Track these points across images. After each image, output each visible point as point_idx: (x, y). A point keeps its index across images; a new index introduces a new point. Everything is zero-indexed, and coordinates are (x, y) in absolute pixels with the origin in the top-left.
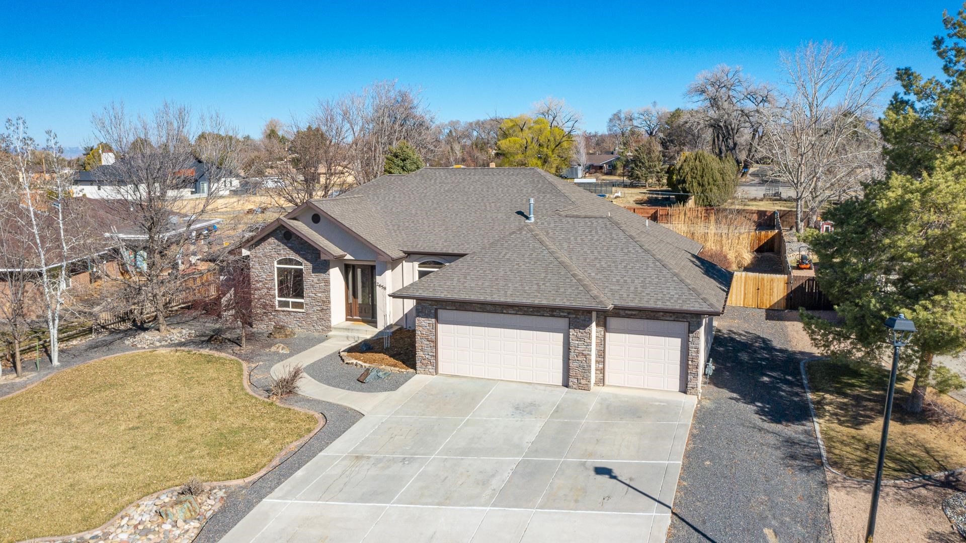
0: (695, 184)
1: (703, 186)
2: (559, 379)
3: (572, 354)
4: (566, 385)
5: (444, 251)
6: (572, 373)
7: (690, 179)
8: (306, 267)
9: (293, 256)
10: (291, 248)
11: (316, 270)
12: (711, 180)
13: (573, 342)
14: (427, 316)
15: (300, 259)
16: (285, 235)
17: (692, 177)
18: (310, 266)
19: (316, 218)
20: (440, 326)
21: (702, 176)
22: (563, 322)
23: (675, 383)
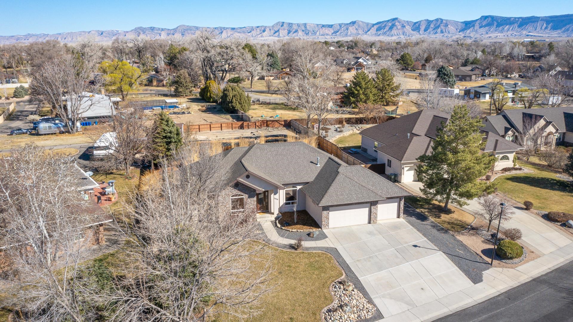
0: (237, 103)
1: (241, 104)
2: (367, 221)
3: (372, 214)
4: (369, 223)
5: (297, 182)
6: (372, 219)
7: (235, 101)
8: (245, 196)
9: (239, 193)
10: (238, 190)
11: (249, 197)
12: (244, 102)
13: (373, 210)
14: (326, 210)
15: (242, 194)
16: (238, 186)
17: (236, 100)
18: (247, 196)
19: (248, 177)
20: (330, 213)
21: (240, 100)
22: (369, 204)
23: (395, 215)
